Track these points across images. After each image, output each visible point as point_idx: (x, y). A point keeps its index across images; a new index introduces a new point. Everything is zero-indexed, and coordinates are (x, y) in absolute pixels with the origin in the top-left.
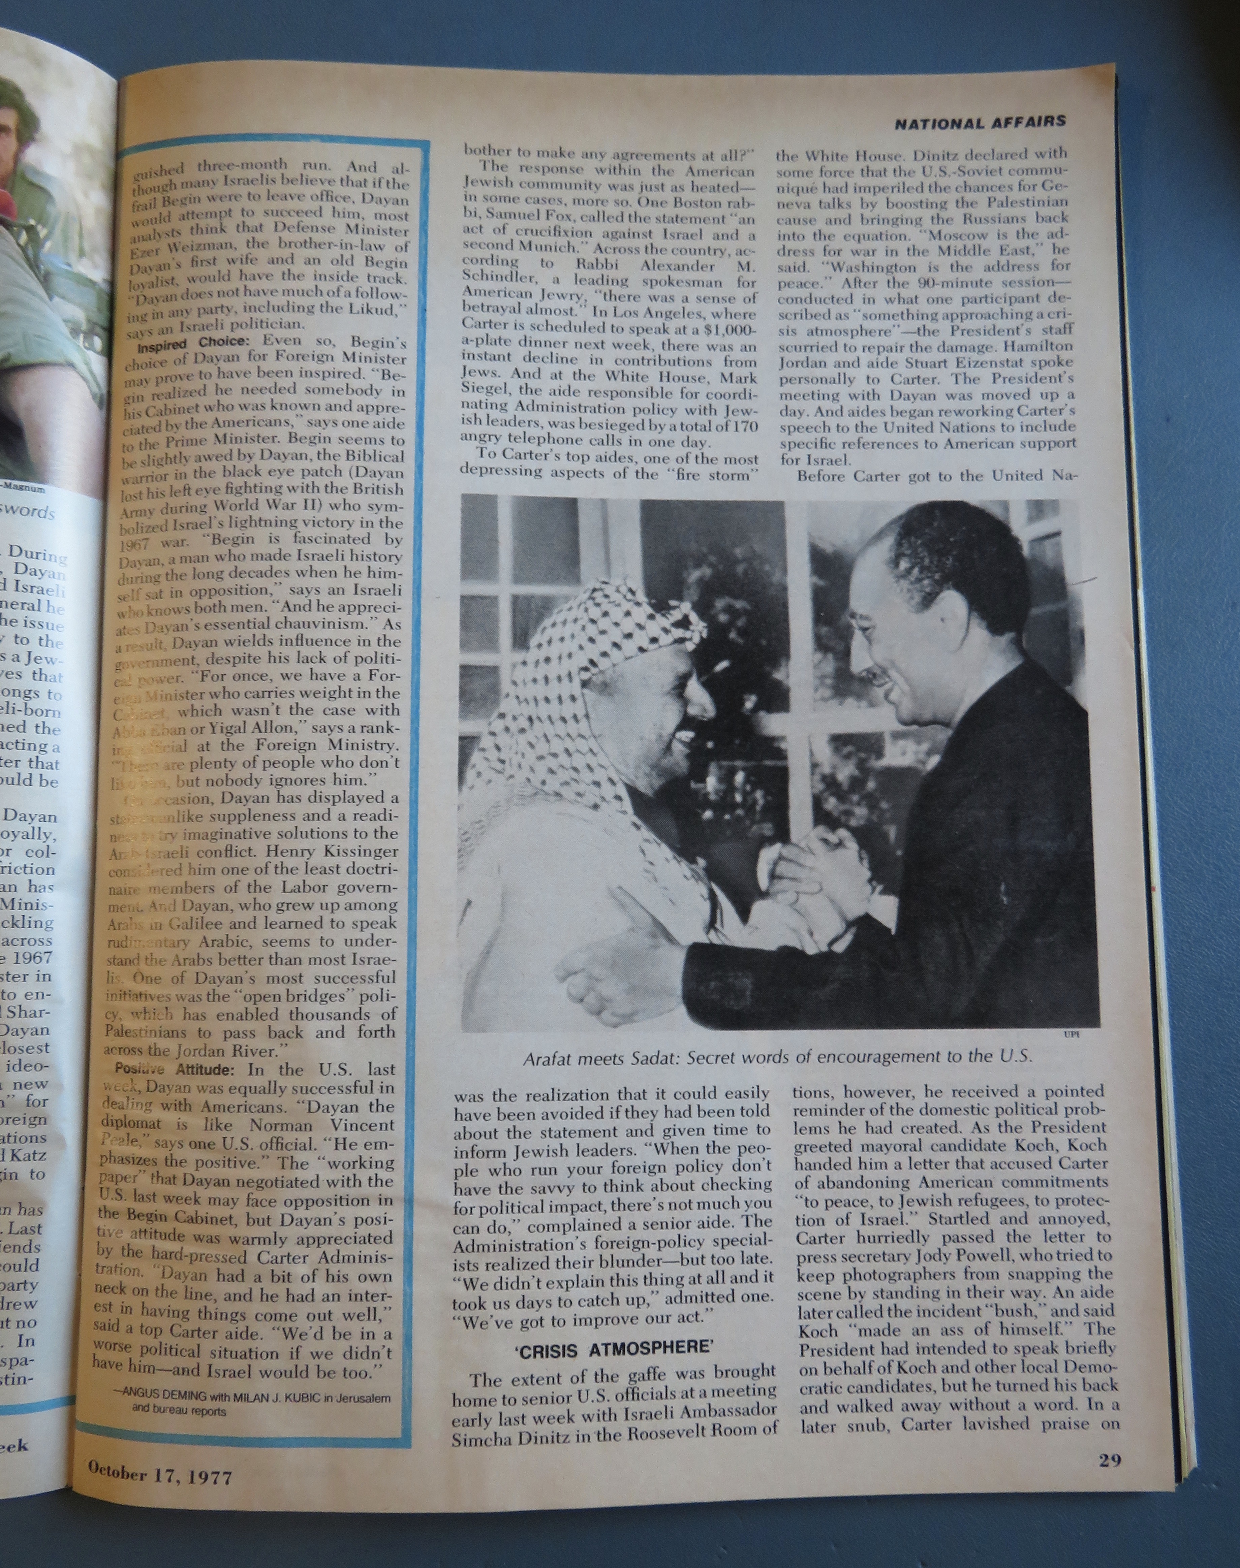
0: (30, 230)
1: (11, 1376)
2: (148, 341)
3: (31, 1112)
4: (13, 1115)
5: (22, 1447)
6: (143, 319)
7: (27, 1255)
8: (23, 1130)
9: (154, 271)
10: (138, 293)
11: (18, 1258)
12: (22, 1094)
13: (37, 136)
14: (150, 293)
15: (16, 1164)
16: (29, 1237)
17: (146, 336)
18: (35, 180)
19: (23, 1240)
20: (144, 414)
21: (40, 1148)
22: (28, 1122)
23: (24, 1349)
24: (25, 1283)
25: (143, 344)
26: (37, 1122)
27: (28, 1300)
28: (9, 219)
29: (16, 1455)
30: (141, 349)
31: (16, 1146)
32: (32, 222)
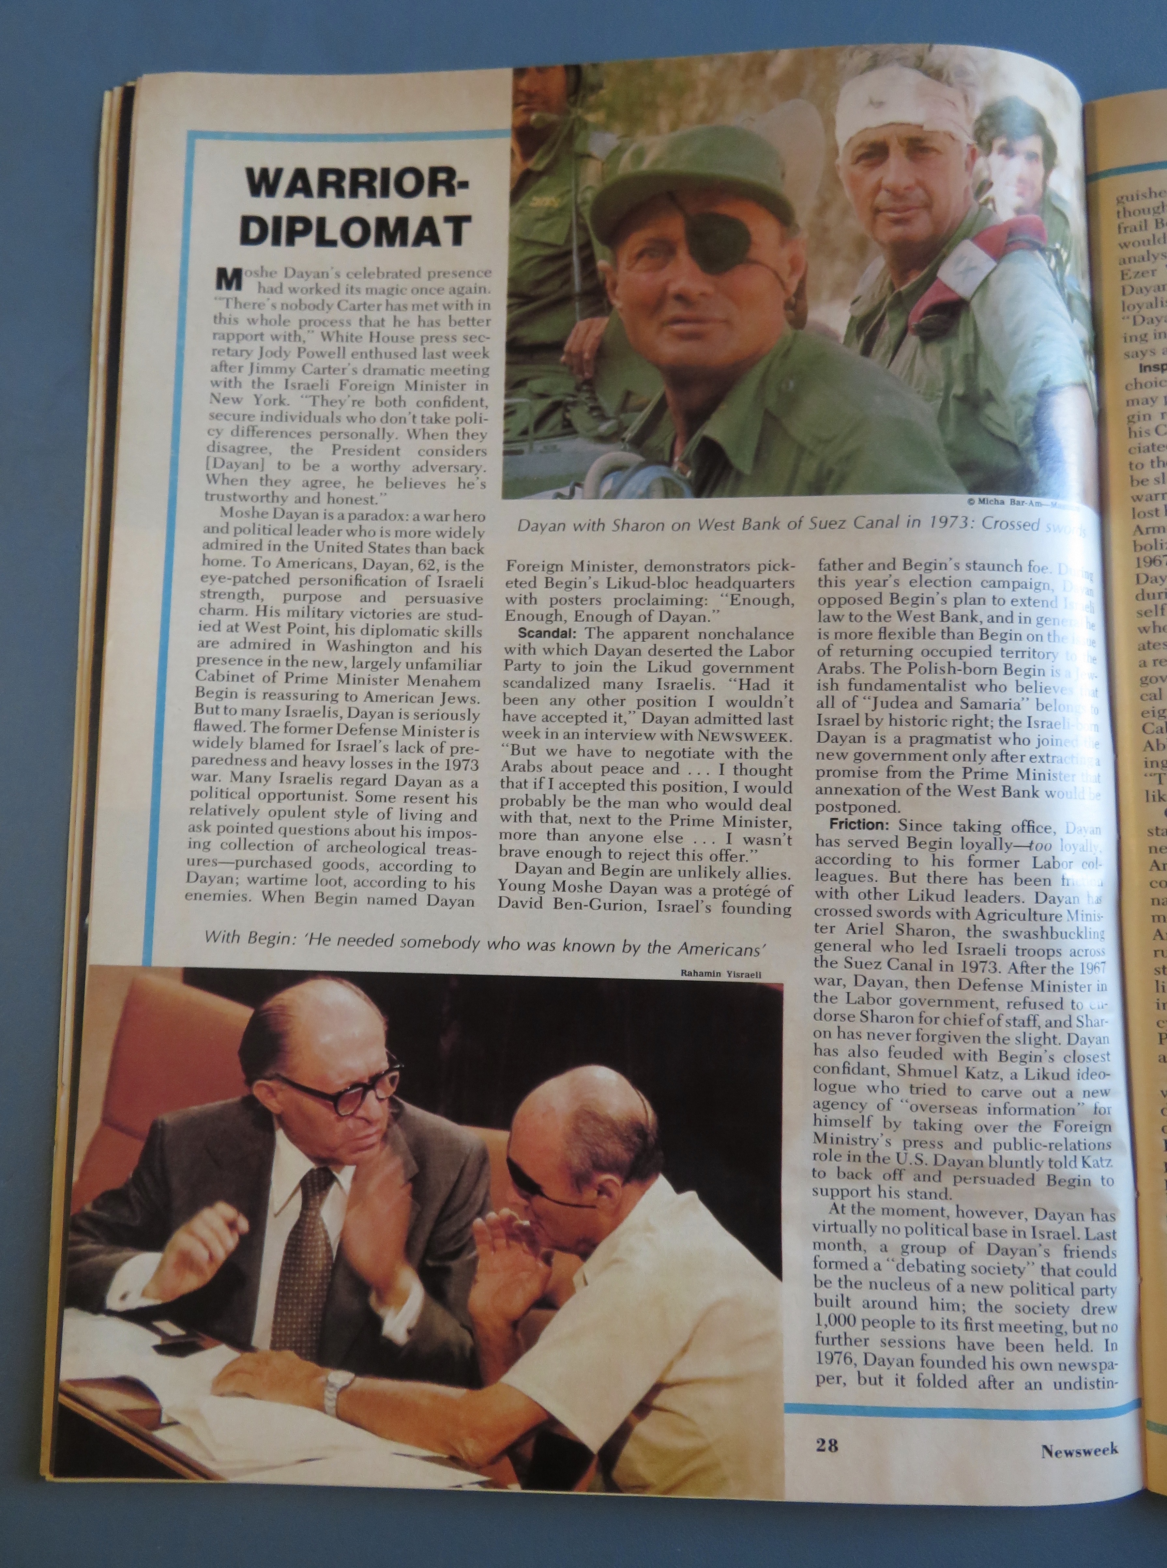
0: (1057, 253)
1: (1101, 1379)
2: (1150, 360)
3: (1098, 1119)
4: (1080, 1123)
5: (1114, 1451)
6: (1144, 338)
7: (1107, 1261)
8: (1091, 1137)
9: (1152, 292)
10: (1134, 312)
11: (1099, 1264)
12: (1090, 1102)
13: (1056, 162)
14: (1148, 313)
15: (1087, 1169)
16: (1105, 1243)
17: (1148, 356)
18: (1059, 205)
19: (1100, 1246)
20: (1153, 433)
21: (1106, 1154)
22: (1094, 1129)
23: (1109, 1353)
24: (1107, 1288)
25: (1145, 363)
26: (1102, 1129)
27: (1110, 1305)
28: (1043, 245)
29: (1110, 1457)
30: (1143, 368)
31: (1087, 1152)
32: (1058, 246)
